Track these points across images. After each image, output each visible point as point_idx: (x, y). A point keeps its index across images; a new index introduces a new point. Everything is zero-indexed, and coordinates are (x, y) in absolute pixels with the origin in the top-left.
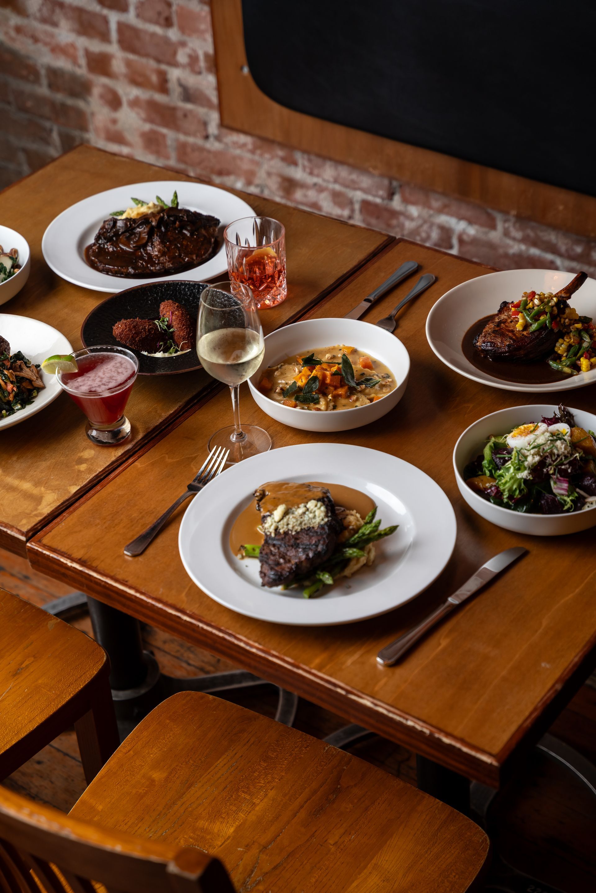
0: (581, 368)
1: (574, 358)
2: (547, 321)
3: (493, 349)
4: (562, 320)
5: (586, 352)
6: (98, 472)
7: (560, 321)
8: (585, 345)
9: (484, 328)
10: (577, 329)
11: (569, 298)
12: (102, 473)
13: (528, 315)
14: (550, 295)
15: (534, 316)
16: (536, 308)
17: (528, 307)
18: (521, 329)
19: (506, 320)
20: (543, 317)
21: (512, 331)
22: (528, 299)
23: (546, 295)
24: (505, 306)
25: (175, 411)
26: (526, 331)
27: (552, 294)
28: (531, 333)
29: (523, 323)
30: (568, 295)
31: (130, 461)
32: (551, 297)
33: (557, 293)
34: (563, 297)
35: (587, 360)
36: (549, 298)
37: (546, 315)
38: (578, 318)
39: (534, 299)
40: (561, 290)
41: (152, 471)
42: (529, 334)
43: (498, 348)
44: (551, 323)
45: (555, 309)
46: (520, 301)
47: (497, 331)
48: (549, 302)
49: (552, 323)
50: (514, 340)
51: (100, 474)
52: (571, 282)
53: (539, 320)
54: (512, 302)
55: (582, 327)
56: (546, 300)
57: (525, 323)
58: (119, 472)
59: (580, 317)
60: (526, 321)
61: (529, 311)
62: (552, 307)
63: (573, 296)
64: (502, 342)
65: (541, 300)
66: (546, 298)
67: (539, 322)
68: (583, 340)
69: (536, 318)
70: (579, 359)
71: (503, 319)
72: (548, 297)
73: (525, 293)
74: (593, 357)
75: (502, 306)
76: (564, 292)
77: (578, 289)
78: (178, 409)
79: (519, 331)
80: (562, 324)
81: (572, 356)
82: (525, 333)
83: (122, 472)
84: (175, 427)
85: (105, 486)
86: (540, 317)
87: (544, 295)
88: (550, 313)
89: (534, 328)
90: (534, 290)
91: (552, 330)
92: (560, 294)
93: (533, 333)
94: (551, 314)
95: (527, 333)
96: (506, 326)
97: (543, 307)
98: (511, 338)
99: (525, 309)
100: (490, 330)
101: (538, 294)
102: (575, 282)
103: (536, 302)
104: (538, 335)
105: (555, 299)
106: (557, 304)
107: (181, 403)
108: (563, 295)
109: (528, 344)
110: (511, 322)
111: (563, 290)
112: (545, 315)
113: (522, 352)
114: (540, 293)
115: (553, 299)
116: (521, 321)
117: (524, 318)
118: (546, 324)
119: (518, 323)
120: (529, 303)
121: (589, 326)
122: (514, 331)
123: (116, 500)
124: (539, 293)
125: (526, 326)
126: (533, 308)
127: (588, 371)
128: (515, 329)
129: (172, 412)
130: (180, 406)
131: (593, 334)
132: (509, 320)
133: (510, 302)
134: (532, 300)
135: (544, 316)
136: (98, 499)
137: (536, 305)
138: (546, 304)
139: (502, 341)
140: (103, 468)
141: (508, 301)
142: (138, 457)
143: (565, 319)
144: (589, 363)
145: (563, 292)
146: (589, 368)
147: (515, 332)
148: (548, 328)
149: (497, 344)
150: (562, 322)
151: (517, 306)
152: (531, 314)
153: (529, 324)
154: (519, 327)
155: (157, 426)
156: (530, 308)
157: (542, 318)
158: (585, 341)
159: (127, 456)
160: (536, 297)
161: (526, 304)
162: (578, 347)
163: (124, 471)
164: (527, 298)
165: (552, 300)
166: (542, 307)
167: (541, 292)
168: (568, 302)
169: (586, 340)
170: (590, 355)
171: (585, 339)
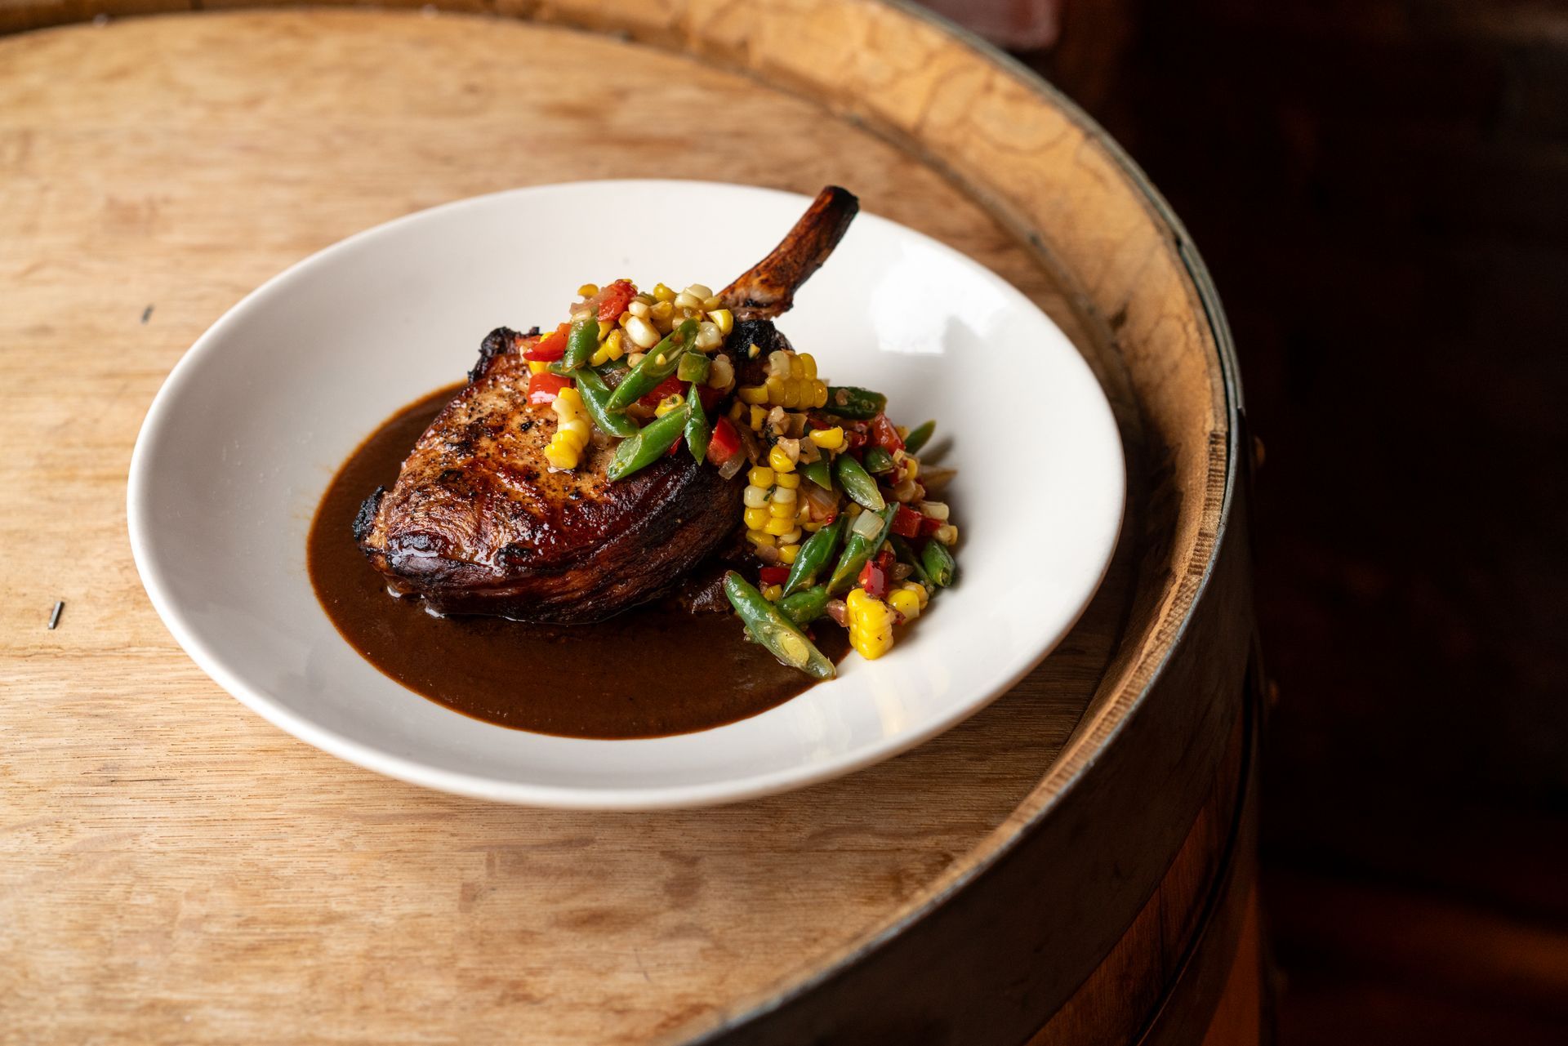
0: (852, 640)
1: (816, 591)
2: (689, 429)
3: (438, 571)
4: (757, 415)
5: (870, 563)
7: (746, 418)
8: (866, 528)
9: (406, 455)
10: (825, 452)
11: (785, 304)
13: (602, 398)
14: (700, 302)
15: (628, 400)
16: (635, 360)
17: (598, 357)
18: (569, 462)
19: (504, 417)
20: (672, 406)
21: (529, 475)
22: (601, 318)
23: (680, 301)
24: (502, 349)
26: (591, 472)
27: (709, 292)
28: (615, 484)
29: (579, 438)
30: (778, 294)
32: (701, 311)
33: (731, 289)
34: (757, 305)
35: (878, 606)
36: (694, 312)
37: (685, 395)
38: (822, 402)
39: (626, 320)
40: (749, 273)
42: (607, 491)
43: (463, 563)
44: (704, 434)
45: (723, 364)
46: (566, 329)
47: (459, 473)
48: (691, 329)
49: (710, 437)
50: (535, 523)
52: (790, 235)
53: (654, 418)
54: (535, 332)
55: (846, 445)
56: (677, 322)
57: (585, 434)
59: (833, 392)
60: (592, 424)
61: (602, 374)
62: (711, 354)
63: (801, 295)
64: (479, 534)
65: (654, 322)
66: (677, 312)
67: (653, 429)
68: (852, 501)
69: (636, 412)
70: (841, 595)
71: (491, 414)
72: (689, 308)
73: (588, 291)
74: (900, 586)
75: (489, 353)
76: (763, 282)
77: (819, 265)
79: (561, 473)
80: (755, 434)
81: (808, 582)
82: (586, 484)
86: (655, 405)
87: (672, 296)
88: (700, 388)
89: (629, 461)
90: (625, 277)
91: (710, 467)
92: (741, 292)
93: (623, 484)
94: (705, 390)
95: (596, 487)
96: (503, 449)
97: (666, 356)
98: (522, 512)
99: (586, 366)
100: (428, 472)
101: (643, 295)
102: (807, 233)
103: (638, 331)
104: (647, 497)
105: (721, 318)
106: (732, 341)
108: (758, 295)
109: (601, 541)
110: (525, 428)
111: (756, 271)
112: (678, 397)
113: (576, 580)
114: (656, 290)
115: (710, 320)
116: (567, 429)
117: (580, 410)
118: (684, 440)
119: (554, 438)
120: (605, 339)
121: (873, 434)
122: (538, 475)
124: (650, 291)
125: (589, 455)
126: (624, 359)
127: (884, 653)
128: (543, 464)
131: (897, 471)
132: (518, 420)
133: (525, 331)
134: (616, 325)
135: (674, 401)
137: (634, 345)
138: (676, 344)
139: (478, 529)
141: (515, 328)
143: (768, 406)
144: (887, 619)
145: (756, 282)
146: (888, 640)
147: (543, 479)
148: (691, 459)
149: (458, 546)
150: (756, 422)
151: (553, 352)
152: (613, 389)
153: (606, 440)
154: (558, 453)
156: (609, 363)
157: (664, 409)
158: (863, 508)
160: (636, 308)
161: (591, 342)
162: (832, 540)
164: (595, 313)
165: (706, 324)
166: (660, 358)
167: (660, 285)
168: (782, 323)
169: (866, 503)
170: (888, 573)
171: (859, 499)
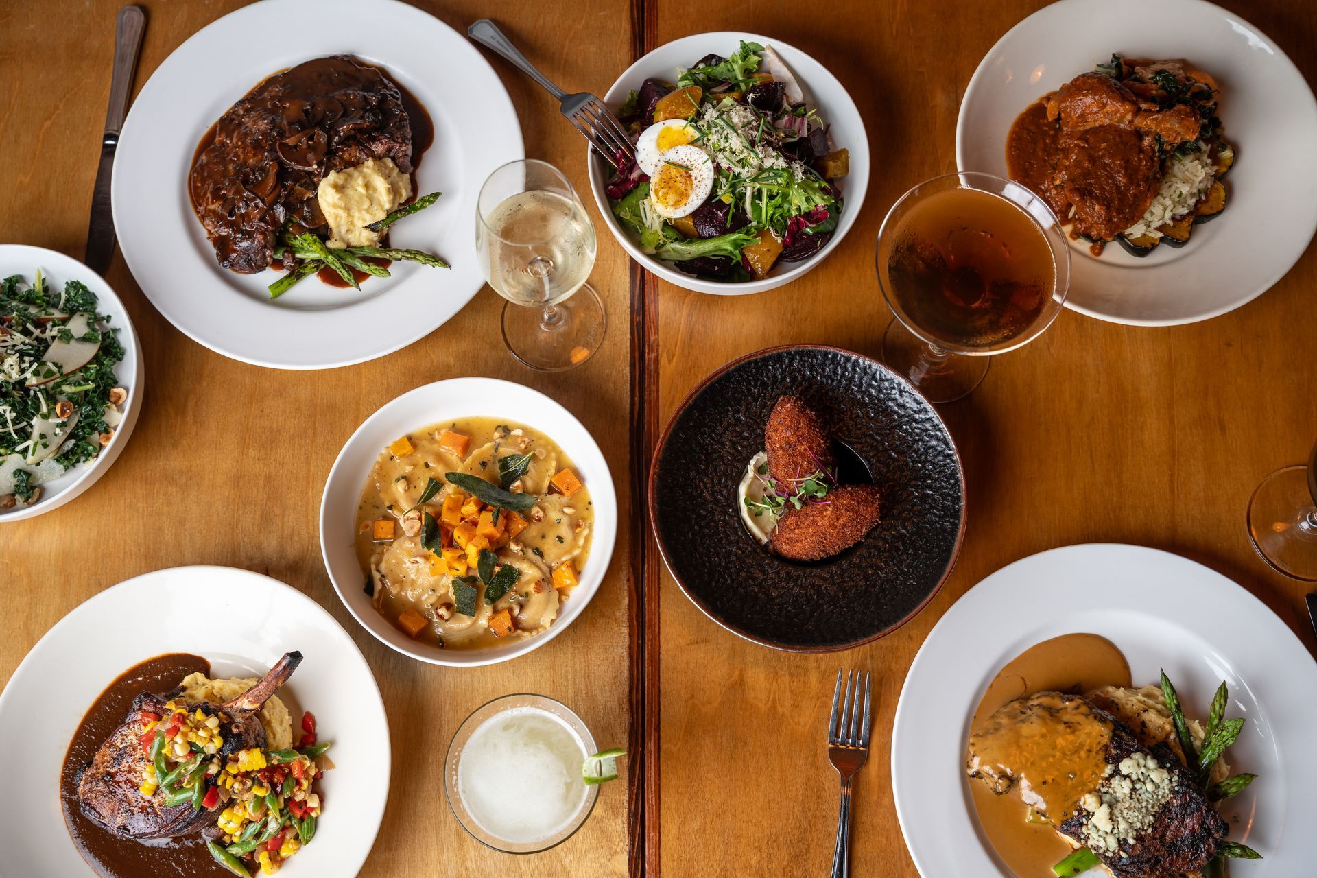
6: (626, 805)
12: (634, 803)
25: (630, 595)
31: (651, 746)
41: (701, 748)
51: (633, 807)
58: (655, 781)
78: (629, 587)
83: (659, 780)
84: (657, 630)
85: (660, 824)
107: (625, 572)
123: (701, 846)
129: (626, 601)
130: (628, 580)
136: (673, 861)
140: (627, 792)
142: (655, 730)
155: (630, 647)
159: (640, 740)
163: (659, 774)
